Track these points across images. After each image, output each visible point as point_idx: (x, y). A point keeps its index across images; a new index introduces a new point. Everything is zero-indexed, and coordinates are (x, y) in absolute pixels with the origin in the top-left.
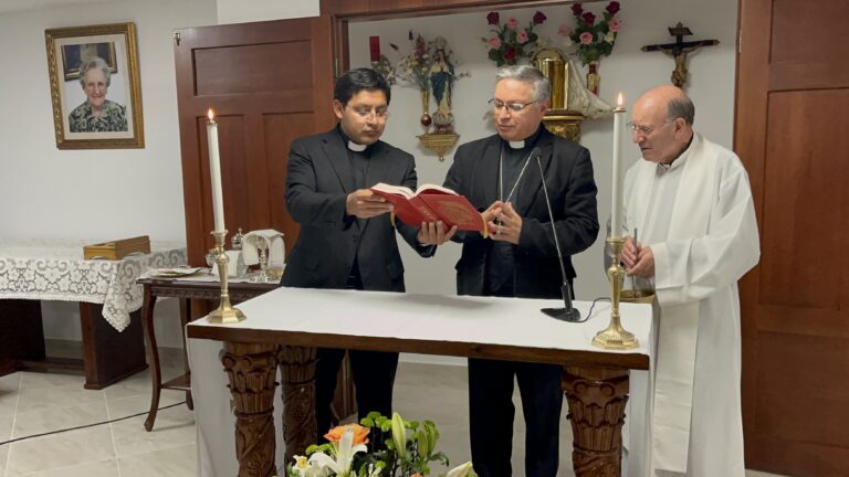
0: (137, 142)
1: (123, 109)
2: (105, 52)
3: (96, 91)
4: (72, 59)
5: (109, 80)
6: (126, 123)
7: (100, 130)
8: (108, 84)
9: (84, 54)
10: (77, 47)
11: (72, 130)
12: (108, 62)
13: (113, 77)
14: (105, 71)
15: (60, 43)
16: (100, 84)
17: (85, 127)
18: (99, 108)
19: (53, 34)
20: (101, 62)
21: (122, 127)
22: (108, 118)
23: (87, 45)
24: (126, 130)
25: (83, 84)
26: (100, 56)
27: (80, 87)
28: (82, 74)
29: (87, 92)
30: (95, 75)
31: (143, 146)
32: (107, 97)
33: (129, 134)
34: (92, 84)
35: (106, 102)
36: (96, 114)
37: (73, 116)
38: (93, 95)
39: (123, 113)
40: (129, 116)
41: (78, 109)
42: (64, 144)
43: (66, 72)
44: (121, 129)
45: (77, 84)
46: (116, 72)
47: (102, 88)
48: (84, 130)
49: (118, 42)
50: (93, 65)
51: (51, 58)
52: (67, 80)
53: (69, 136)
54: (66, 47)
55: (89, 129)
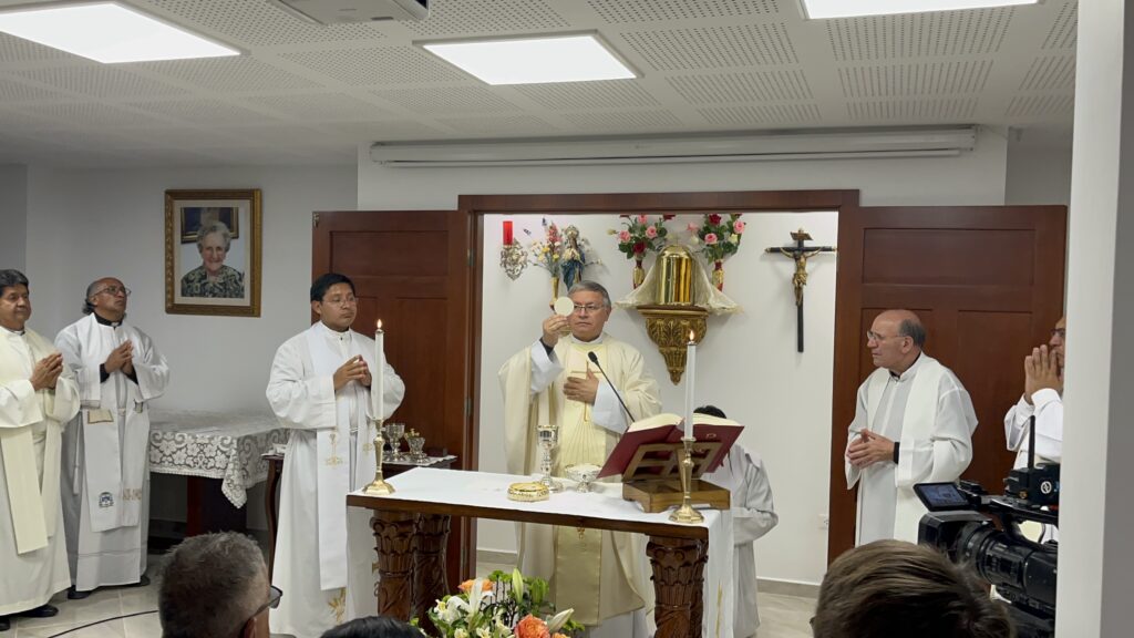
0: (253, 310)
1: (241, 276)
2: (227, 217)
3: (213, 256)
4: (191, 223)
5: (229, 244)
6: (243, 290)
7: (214, 295)
8: (227, 250)
9: (204, 219)
10: (197, 210)
11: (183, 294)
12: (230, 227)
13: (234, 243)
14: (225, 236)
15: (179, 205)
16: (219, 248)
17: (199, 291)
18: (215, 273)
19: (173, 195)
20: (222, 226)
21: (239, 294)
22: (224, 284)
23: (209, 209)
24: (242, 297)
25: (201, 248)
26: (222, 220)
27: (197, 250)
28: (201, 237)
29: (203, 257)
30: (214, 239)
31: (259, 315)
32: (225, 263)
33: (246, 302)
34: (210, 248)
35: (224, 267)
36: (211, 279)
37: (187, 280)
38: (209, 259)
39: (240, 280)
40: (246, 283)
41: (193, 273)
42: (173, 308)
43: (184, 233)
44: (237, 296)
46: (237, 237)
47: (220, 253)
48: (196, 295)
49: (243, 209)
50: (214, 229)
51: (169, 219)
52: (184, 242)
53: (179, 299)
54: (185, 209)
55: (202, 294)
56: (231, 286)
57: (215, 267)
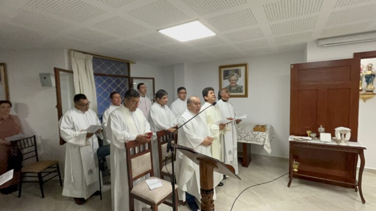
0: (246, 96)
1: (242, 87)
2: (237, 72)
3: (233, 82)
4: (227, 74)
7: (234, 92)
8: (237, 80)
9: (230, 73)
10: (229, 71)
12: (238, 74)
13: (239, 78)
14: (237, 76)
15: (223, 70)
16: (235, 80)
18: (234, 87)
19: (221, 67)
20: (236, 74)
21: (241, 91)
23: (232, 70)
25: (229, 80)
28: (229, 78)
29: (230, 82)
30: (234, 78)
32: (237, 84)
33: (243, 93)
34: (232, 80)
35: (237, 85)
36: (233, 88)
40: (244, 89)
43: (224, 77)
45: (227, 80)
46: (240, 77)
49: (242, 69)
50: (233, 75)
51: (220, 74)
52: (224, 79)
54: (225, 71)
56: (239, 89)
57: (234, 85)
